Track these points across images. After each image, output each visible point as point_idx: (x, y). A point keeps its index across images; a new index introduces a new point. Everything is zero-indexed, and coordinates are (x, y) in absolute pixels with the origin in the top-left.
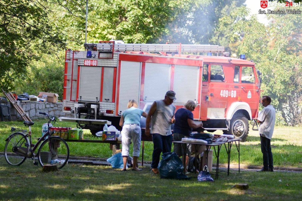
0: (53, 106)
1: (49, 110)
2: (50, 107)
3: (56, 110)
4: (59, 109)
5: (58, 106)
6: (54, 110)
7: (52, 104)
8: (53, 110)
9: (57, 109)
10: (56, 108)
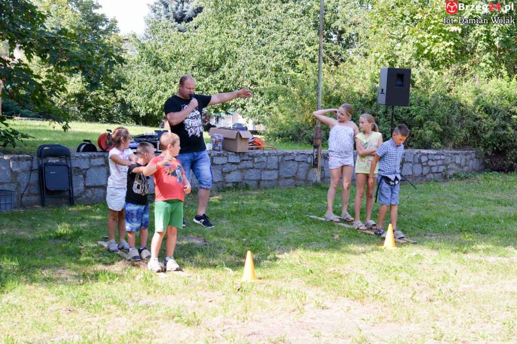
0: (238, 161)
1: (224, 169)
2: (228, 162)
3: (247, 169)
4: (256, 166)
5: (253, 160)
6: (241, 170)
7: (236, 156)
8: (238, 169)
9: (252, 166)
10: (250, 164)
